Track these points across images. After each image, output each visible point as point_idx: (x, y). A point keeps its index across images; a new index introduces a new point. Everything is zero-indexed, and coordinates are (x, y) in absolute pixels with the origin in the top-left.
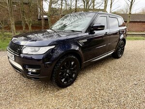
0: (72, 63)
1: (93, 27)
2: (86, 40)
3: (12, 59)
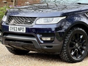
0: (81, 37)
3: (21, 31)
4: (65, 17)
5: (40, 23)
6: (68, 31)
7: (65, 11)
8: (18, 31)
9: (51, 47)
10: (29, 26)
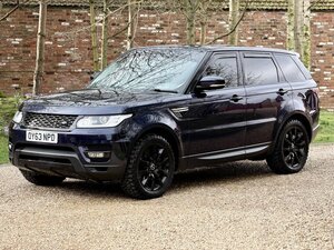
0: (161, 151)
1: (200, 83)
2: (185, 109)
3: (50, 141)
4: (130, 115)
5: (85, 125)
6: (136, 140)
7: (131, 104)
8: (43, 141)
9: (105, 169)
10: (65, 131)
